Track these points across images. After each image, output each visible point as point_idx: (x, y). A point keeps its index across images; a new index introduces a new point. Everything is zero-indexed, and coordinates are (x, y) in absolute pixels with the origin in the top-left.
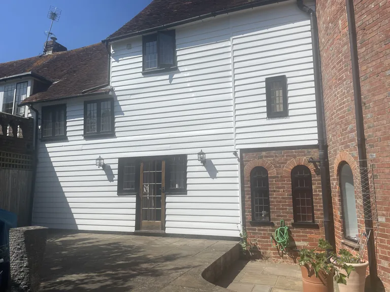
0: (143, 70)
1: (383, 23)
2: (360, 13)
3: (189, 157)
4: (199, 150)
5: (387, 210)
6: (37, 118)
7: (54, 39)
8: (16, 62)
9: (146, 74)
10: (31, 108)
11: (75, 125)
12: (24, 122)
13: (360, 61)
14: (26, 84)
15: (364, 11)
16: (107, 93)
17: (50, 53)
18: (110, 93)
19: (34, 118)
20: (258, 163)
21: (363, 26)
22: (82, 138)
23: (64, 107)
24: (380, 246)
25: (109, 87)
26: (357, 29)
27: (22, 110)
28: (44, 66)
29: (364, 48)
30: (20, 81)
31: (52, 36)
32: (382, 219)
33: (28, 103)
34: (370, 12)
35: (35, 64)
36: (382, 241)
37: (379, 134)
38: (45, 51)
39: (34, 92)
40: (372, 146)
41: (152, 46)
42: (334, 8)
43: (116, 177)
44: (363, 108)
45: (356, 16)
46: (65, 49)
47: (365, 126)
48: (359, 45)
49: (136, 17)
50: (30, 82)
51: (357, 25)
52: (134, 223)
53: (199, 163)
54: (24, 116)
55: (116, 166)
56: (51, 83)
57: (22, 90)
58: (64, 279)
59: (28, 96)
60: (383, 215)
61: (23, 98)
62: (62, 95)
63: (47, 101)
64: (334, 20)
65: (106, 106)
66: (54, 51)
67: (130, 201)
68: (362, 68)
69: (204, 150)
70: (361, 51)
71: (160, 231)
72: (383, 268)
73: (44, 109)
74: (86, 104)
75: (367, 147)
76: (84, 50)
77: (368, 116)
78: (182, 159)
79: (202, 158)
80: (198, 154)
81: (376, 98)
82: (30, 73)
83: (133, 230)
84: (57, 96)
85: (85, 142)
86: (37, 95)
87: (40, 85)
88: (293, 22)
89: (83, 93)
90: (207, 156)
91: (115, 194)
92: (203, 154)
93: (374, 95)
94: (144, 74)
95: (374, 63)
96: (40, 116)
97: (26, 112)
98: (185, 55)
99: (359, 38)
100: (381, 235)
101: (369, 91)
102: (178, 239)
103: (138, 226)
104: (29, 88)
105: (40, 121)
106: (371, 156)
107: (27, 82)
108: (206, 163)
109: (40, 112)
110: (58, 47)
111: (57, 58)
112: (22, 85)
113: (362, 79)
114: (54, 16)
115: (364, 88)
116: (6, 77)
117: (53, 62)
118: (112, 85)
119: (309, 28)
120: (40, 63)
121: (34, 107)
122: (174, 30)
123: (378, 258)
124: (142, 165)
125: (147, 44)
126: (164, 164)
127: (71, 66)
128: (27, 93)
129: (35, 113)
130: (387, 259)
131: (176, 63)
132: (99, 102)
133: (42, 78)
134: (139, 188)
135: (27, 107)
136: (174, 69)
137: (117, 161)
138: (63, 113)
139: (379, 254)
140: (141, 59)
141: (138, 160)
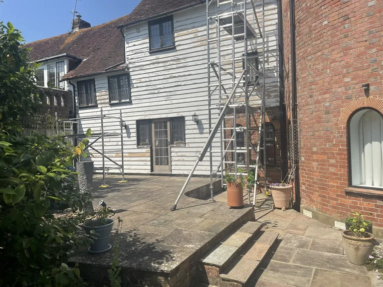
0: (150, 49)
1: (308, 20)
2: (298, 10)
3: (186, 118)
4: (193, 113)
5: (305, 153)
6: (74, 91)
7: (79, 17)
8: (51, 39)
9: (152, 52)
10: (70, 83)
11: (102, 95)
12: (66, 95)
13: (297, 47)
14: (63, 63)
15: (300, 8)
16: (123, 70)
17: (77, 30)
18: (126, 70)
19: (72, 90)
20: (237, 121)
21: (299, 20)
22: (108, 105)
23: (93, 81)
24: (302, 176)
25: (125, 65)
26: (296, 22)
27: (62, 84)
28: (74, 43)
29: (299, 38)
30: (59, 60)
31: (78, 14)
32: (303, 159)
33: (69, 80)
34: (302, 10)
35: (66, 41)
36: (303, 173)
37: (303, 101)
38: (73, 28)
39: (70, 69)
40: (300, 110)
41: (156, 28)
43: (135, 135)
44: (297, 82)
45: (296, 12)
46: (88, 25)
47: (298, 95)
48: (296, 34)
50: (66, 62)
51: (296, 18)
52: (149, 167)
53: (193, 123)
54: (64, 89)
55: (135, 126)
56: (80, 61)
57: (60, 68)
59: (66, 73)
60: (304, 156)
61: (62, 74)
62: (90, 72)
63: (81, 77)
65: (124, 82)
66: (80, 28)
67: (146, 150)
68: (297, 52)
69: (197, 113)
70: (297, 39)
71: (168, 173)
72: (303, 190)
73: (78, 83)
74: (109, 78)
75: (298, 110)
76: (104, 27)
77: (299, 88)
78: (183, 118)
79: (195, 119)
80: (193, 116)
81: (303, 75)
82: (65, 54)
83: (149, 172)
84: (87, 73)
85: (110, 108)
86: (72, 72)
87: (74, 64)
89: (106, 70)
90: (200, 118)
91: (135, 147)
92: (196, 116)
93: (302, 73)
94: (150, 53)
95: (303, 50)
96: (76, 89)
97: (65, 86)
99: (297, 29)
100: (303, 169)
101: (300, 69)
102: (180, 178)
103: (152, 170)
104: (66, 66)
105: (76, 93)
106: (299, 116)
107: (64, 61)
108: (198, 122)
109: (76, 85)
110: (84, 24)
111: (83, 35)
112: (60, 63)
113: (297, 61)
115: (298, 67)
117: (81, 38)
118: (127, 62)
120: (70, 40)
121: (71, 82)
122: (172, 15)
123: (301, 185)
124: (153, 125)
125: (152, 27)
126: (168, 124)
127: (95, 44)
128: (64, 71)
129: (72, 86)
130: (304, 184)
131: (174, 43)
132: (118, 77)
133: (74, 58)
134: (152, 142)
135: (66, 82)
136: (173, 48)
137: (135, 122)
138: (92, 85)
139: (301, 181)
140: (148, 40)
141: (150, 121)
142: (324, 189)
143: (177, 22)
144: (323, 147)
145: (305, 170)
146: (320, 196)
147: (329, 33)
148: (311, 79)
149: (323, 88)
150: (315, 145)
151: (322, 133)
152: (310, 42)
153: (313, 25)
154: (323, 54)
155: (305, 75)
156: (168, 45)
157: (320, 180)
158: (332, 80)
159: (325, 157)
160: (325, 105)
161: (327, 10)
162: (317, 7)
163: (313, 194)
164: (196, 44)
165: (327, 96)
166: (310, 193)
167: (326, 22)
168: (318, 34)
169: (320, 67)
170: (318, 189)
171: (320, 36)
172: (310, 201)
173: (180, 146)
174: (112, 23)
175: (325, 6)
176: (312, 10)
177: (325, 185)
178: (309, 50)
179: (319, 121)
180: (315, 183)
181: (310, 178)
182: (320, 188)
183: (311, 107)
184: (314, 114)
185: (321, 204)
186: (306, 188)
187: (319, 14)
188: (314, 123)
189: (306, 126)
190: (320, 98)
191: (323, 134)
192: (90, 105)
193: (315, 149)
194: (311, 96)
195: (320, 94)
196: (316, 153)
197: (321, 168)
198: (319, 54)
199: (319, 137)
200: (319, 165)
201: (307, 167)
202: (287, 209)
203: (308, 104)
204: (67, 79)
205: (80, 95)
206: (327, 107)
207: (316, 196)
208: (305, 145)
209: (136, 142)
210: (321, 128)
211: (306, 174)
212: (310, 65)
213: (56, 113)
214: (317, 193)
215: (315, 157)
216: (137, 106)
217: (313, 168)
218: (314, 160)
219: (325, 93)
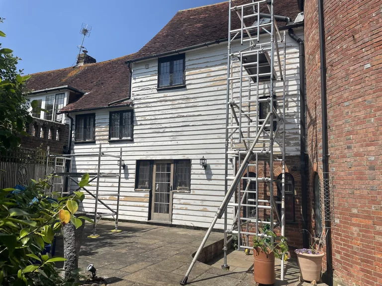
0: (158, 87)
1: (345, 63)
2: (329, 52)
3: (193, 162)
4: (201, 156)
5: (341, 214)
6: (72, 124)
7: (85, 52)
8: (53, 72)
9: (160, 90)
10: (68, 116)
11: (101, 131)
12: (62, 128)
13: (328, 91)
14: (63, 95)
15: (332, 51)
16: (128, 105)
17: (82, 64)
18: (131, 106)
19: (70, 124)
20: (250, 169)
21: (332, 63)
22: (107, 142)
23: (94, 115)
24: (336, 242)
25: (129, 101)
26: (327, 65)
27: (59, 117)
28: (77, 76)
29: (331, 82)
30: (59, 92)
31: (84, 49)
32: (337, 221)
33: (67, 113)
34: (336, 52)
35: (70, 75)
36: (337, 238)
37: (338, 152)
38: (78, 63)
39: (70, 102)
40: (333, 162)
41: (166, 66)
43: (133, 176)
44: (329, 130)
45: (327, 54)
46: (93, 61)
47: (329, 145)
48: (327, 78)
49: (155, 38)
50: (66, 94)
51: (327, 61)
52: (147, 215)
53: (201, 167)
54: (61, 122)
55: (134, 167)
56: (82, 94)
57: (60, 100)
59: (65, 105)
60: (338, 218)
61: (60, 107)
62: (92, 106)
63: (81, 110)
65: (127, 115)
66: (85, 62)
67: (144, 194)
68: (329, 97)
69: (206, 157)
70: (329, 83)
71: (170, 222)
72: (337, 260)
73: (77, 116)
74: (111, 114)
75: (330, 162)
76: (110, 64)
77: (331, 137)
78: (188, 162)
79: (203, 163)
80: (201, 159)
81: (337, 123)
82: (66, 86)
83: (146, 220)
84: (88, 107)
85: (108, 145)
86: (72, 105)
87: (75, 97)
89: (109, 105)
90: (208, 162)
91: (133, 189)
92: (205, 159)
93: (336, 121)
94: (158, 90)
95: (337, 95)
96: (74, 123)
97: (63, 119)
98: (192, 76)
99: (328, 72)
100: (337, 234)
101: (333, 117)
102: (182, 229)
103: (149, 218)
104: (66, 99)
105: (74, 127)
106: (332, 169)
107: (64, 93)
108: (206, 167)
109: (74, 119)
110: (89, 60)
111: (88, 69)
112: (60, 96)
113: (328, 106)
114: (85, 32)
115: (330, 114)
116: (47, 89)
117: (85, 72)
118: (132, 98)
120: (74, 73)
121: (70, 115)
122: (185, 53)
123: (333, 252)
124: (155, 167)
125: (162, 64)
126: (172, 166)
127: (99, 79)
128: (64, 103)
129: (70, 120)
130: (339, 253)
131: (184, 81)
132: (121, 113)
133: (76, 91)
134: (152, 186)
135: (64, 114)
136: (183, 87)
137: (135, 162)
138: (92, 120)
139: (334, 249)
140: (156, 77)
141: (152, 162)
142: (368, 262)
143: (189, 60)
144: (366, 209)
145: (339, 235)
146: (362, 270)
147: (373, 77)
148: (348, 128)
149: (367, 139)
150: (355, 206)
151: (365, 192)
152: (347, 86)
153: (351, 68)
154: (365, 101)
155: (340, 123)
156: (178, 83)
157: (363, 250)
158: (378, 130)
159: (371, 222)
160: (369, 159)
161: (369, 52)
162: (356, 49)
163: (351, 266)
164: (209, 84)
165: (370, 148)
166: (348, 265)
167: (369, 66)
168: (357, 78)
169: (362, 114)
170: (359, 261)
171: (360, 81)
172: (348, 274)
173: (184, 192)
174: (119, 60)
175: (369, 48)
176: (350, 52)
177: (370, 257)
178: (345, 95)
179: (361, 177)
180: (355, 253)
181: (349, 246)
182: (362, 260)
183: (348, 160)
184: (353, 168)
185: (362, 280)
186: (342, 258)
187: (359, 57)
188: (353, 179)
189: (342, 182)
190: (361, 150)
191: (366, 193)
192: (87, 141)
193: (355, 211)
194: (349, 148)
195: (362, 146)
196: (356, 216)
197: (363, 236)
198: (360, 100)
199: (361, 197)
200: (361, 231)
201: (344, 231)
202: (318, 283)
203: (344, 157)
204: (65, 112)
205: (77, 130)
206: (371, 162)
207: (356, 270)
208: (340, 205)
209: (133, 185)
210: (363, 186)
211: (342, 240)
212: (348, 112)
213: (48, 148)
214: (359, 267)
215: (354, 220)
216: (139, 144)
217: (352, 234)
218: (354, 225)
219: (367, 145)
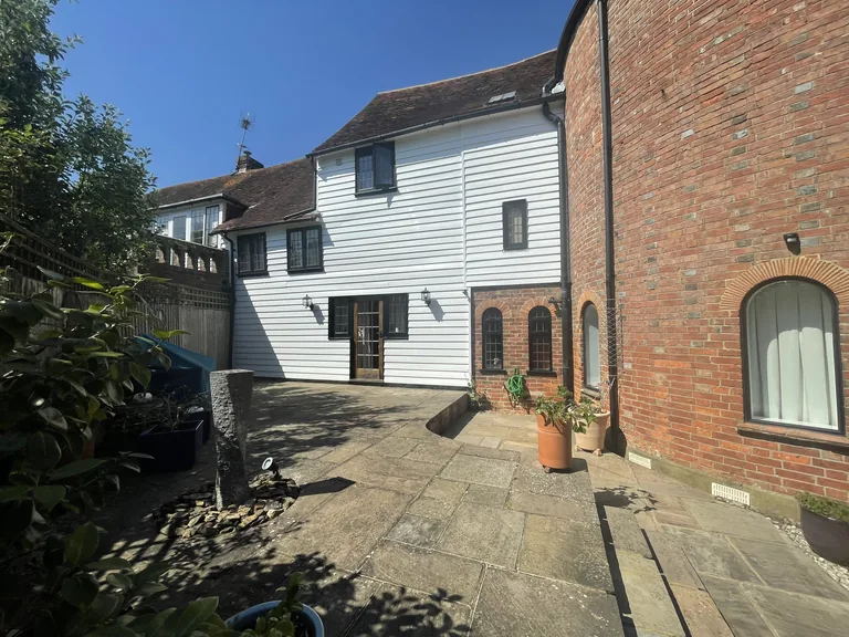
0: (357, 191)
1: (645, 135)
2: (618, 123)
3: (411, 297)
4: (423, 288)
5: (634, 355)
6: (233, 250)
7: (248, 153)
8: (203, 182)
9: (358, 196)
10: (225, 237)
11: (277, 258)
12: (218, 255)
14: (217, 208)
15: (623, 120)
16: (313, 219)
17: (244, 171)
18: (317, 220)
19: (229, 249)
20: (492, 303)
21: (621, 139)
22: (286, 273)
23: (264, 234)
24: (624, 395)
25: (315, 212)
26: (613, 144)
27: (214, 238)
28: (237, 187)
29: (620, 167)
30: (211, 204)
31: (246, 150)
32: (628, 366)
33: (224, 233)
34: (630, 122)
35: (227, 184)
36: (626, 390)
37: (631, 269)
38: (238, 169)
39: (227, 218)
40: (622, 284)
41: (367, 161)
42: (586, 116)
43: (327, 319)
44: (615, 239)
45: (613, 126)
46: (259, 166)
47: (616, 260)
48: (614, 162)
49: (348, 126)
50: (222, 207)
51: (613, 138)
52: (348, 371)
53: (423, 303)
54: (216, 247)
55: (327, 307)
56: (246, 208)
57: (212, 215)
58: (273, 429)
59: (221, 223)
60: (630, 361)
61: (215, 225)
62: (260, 222)
63: (244, 229)
64: (586, 132)
65: (312, 235)
66: (248, 168)
67: (343, 344)
68: (616, 191)
69: (429, 288)
70: (616, 170)
71: (378, 380)
72: (627, 420)
73: (239, 238)
74: (289, 232)
75: (617, 284)
76: (283, 168)
77: (619, 248)
78: (405, 296)
79: (426, 298)
80: (422, 292)
81: (630, 227)
82: (221, 195)
83: (347, 378)
84: (254, 223)
85: (289, 278)
86: (231, 222)
87: (235, 210)
88: (537, 133)
89: (285, 219)
90: (432, 296)
91: (326, 338)
92: (428, 292)
93: (628, 224)
94: (356, 196)
95: (631, 185)
96: (236, 248)
97: (219, 243)
98: (406, 174)
99: (615, 153)
100: (628, 384)
101: (622, 218)
102: (398, 389)
103: (353, 375)
104: (221, 213)
105: (236, 253)
106: (621, 294)
107: (218, 206)
108: (429, 302)
109: (235, 242)
110: (253, 164)
111: (253, 177)
112: (212, 209)
113: (615, 204)
114: (246, 124)
115: (618, 215)
117: (248, 181)
118: (319, 209)
119: (556, 141)
120: (233, 183)
121: (228, 236)
122: (393, 142)
123: (621, 409)
124: (356, 305)
125: (361, 159)
126: (381, 304)
127: (270, 187)
128: (219, 219)
129: (229, 244)
130: (630, 409)
131: (395, 182)
132: (303, 230)
133: (236, 203)
134: (353, 331)
135: (220, 236)
136: (393, 190)
137: (327, 300)
138: (262, 243)
139: (622, 404)
140: (353, 178)
141: (351, 299)
142: (682, 421)
143: (401, 152)
144: (680, 346)
145: (631, 385)
146: (672, 433)
147: (697, 150)
148: (650, 231)
149: (683, 244)
150: (659, 344)
151: (678, 323)
152: (649, 170)
153: (657, 142)
154: (682, 187)
155: (637, 225)
157: (673, 405)
158: (704, 229)
159: (687, 365)
160: (687, 274)
161: (692, 111)
162: (667, 111)
163: (653, 427)
165: (687, 258)
166: (646, 425)
167: (690, 132)
168: (668, 155)
169: (676, 209)
170: (667, 420)
171: (678, 155)
172: (646, 438)
175: (687, 107)
176: (657, 116)
177: (685, 414)
178: (646, 184)
179: (671, 300)
180: (660, 409)
181: (647, 400)
182: (671, 419)
183: (650, 278)
184: (658, 291)
185: (672, 446)
186: (635, 416)
187: (672, 121)
188: (657, 305)
189: (637, 312)
190: (674, 262)
191: (680, 324)
192: (256, 272)
193: (660, 351)
194: (651, 260)
195: (674, 255)
196: (662, 357)
197: (673, 385)
198: (673, 187)
199: (671, 330)
200: (668, 378)
201: (638, 380)
203: (643, 274)
204: (221, 232)
205: (241, 257)
206: (690, 279)
207: (660, 433)
208: (633, 343)
209: (326, 332)
210: (675, 315)
211: (635, 392)
212: (651, 208)
214: (666, 428)
215: (658, 363)
216: (332, 275)
217: (655, 382)
218: (658, 370)
219: (684, 254)
